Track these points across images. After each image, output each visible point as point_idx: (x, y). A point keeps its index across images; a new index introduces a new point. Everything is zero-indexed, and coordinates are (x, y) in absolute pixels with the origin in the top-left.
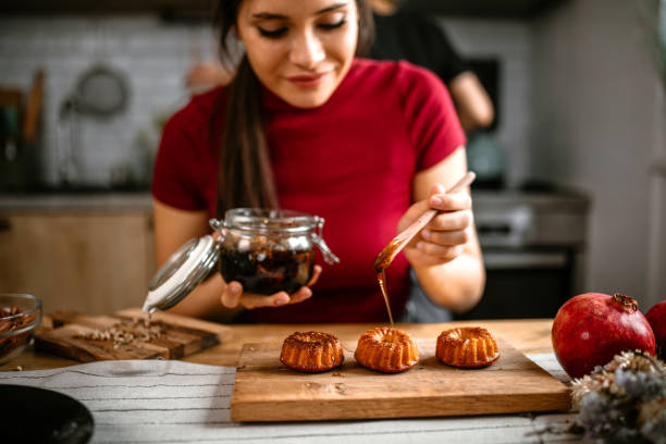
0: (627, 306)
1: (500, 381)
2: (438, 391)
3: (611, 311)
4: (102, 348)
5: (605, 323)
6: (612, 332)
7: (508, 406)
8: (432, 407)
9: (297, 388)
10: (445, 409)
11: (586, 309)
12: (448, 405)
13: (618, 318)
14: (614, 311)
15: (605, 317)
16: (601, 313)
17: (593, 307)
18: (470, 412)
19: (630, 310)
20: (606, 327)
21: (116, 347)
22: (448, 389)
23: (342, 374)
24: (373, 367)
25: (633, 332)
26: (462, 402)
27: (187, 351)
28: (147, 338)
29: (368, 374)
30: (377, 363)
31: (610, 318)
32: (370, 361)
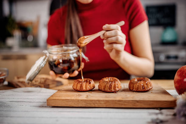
1: (149, 96)
2: (123, 98)
7: (150, 105)
8: (120, 104)
9: (73, 96)
10: (125, 105)
12: (126, 104)
22: (127, 98)
23: (92, 92)
24: (103, 90)
26: (131, 103)
27: (51, 86)
29: (100, 92)
30: (104, 89)
32: (102, 88)
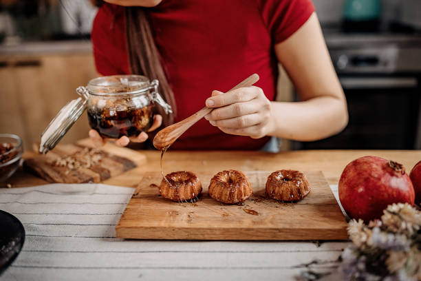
0: (398, 172)
3: (384, 174)
4: (59, 172)
5: (379, 184)
6: (382, 192)
7: (302, 236)
11: (366, 171)
13: (389, 181)
14: (387, 174)
15: (379, 179)
16: (376, 176)
17: (371, 170)
18: (275, 239)
19: (399, 175)
20: (378, 188)
21: (67, 172)
25: (399, 192)
26: (269, 232)
28: (88, 166)
31: (383, 180)
